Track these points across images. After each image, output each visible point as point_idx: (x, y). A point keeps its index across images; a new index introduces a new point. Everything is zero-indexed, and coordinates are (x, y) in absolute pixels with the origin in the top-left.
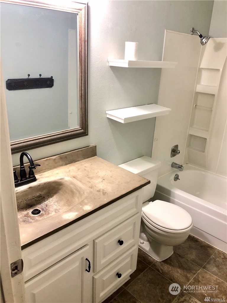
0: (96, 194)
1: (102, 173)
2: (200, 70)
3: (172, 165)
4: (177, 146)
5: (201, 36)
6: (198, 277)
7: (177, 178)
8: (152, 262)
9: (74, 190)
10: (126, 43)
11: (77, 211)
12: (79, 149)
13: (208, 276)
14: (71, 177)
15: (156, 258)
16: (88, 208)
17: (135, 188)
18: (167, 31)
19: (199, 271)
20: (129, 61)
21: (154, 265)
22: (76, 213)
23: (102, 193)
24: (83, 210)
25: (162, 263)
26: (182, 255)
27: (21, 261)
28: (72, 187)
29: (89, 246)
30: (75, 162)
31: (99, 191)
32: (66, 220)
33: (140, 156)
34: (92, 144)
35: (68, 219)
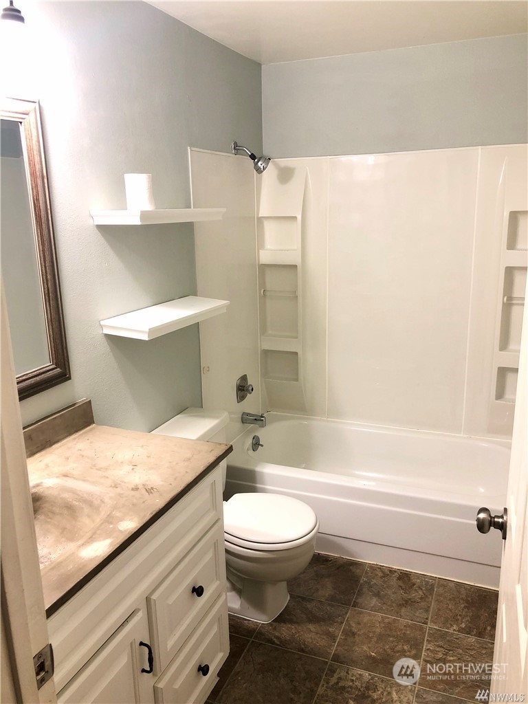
0: (133, 496)
1: (125, 455)
2: (260, 220)
3: (242, 418)
4: (244, 378)
5: (253, 157)
6: (350, 626)
7: (256, 444)
8: (254, 630)
9: (74, 502)
10: (127, 176)
11: (108, 536)
12: (55, 414)
13: (366, 619)
14: (57, 477)
15: (258, 619)
16: (129, 525)
17: (208, 465)
18: (191, 150)
19: (348, 615)
20: (141, 211)
21: (260, 634)
22: (108, 541)
23: (144, 491)
24: (121, 531)
25: (275, 624)
26: (308, 596)
27: (49, 646)
28: (67, 496)
29: (141, 611)
30: (51, 445)
31: (136, 489)
32: (91, 560)
33: (182, 410)
34: (81, 399)
35: (97, 556)
